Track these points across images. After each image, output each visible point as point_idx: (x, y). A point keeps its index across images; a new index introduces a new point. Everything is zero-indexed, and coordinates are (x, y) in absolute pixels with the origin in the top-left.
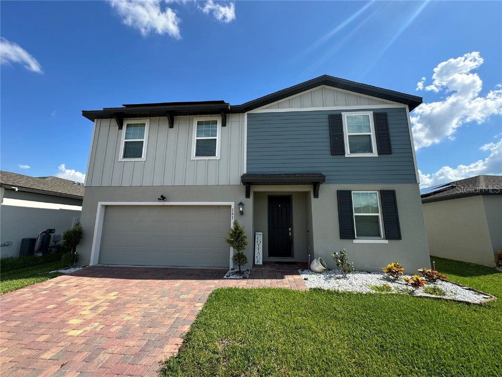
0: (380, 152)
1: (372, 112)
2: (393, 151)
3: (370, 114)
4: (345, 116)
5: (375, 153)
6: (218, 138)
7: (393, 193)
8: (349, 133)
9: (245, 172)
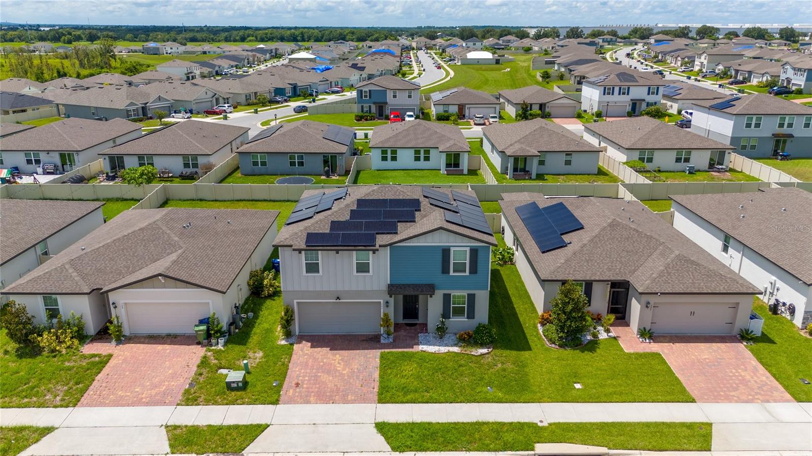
0: (470, 273)
1: (469, 248)
2: (478, 272)
3: (468, 249)
4: (452, 249)
5: (467, 273)
6: (371, 262)
7: (474, 295)
8: (453, 260)
9: (389, 283)
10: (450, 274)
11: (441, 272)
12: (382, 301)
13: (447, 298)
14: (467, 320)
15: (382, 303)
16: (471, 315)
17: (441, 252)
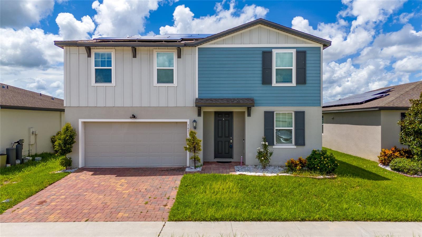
0: (298, 83)
1: (295, 50)
2: (307, 82)
4: (275, 52)
5: (294, 84)
6: (175, 68)
7: (303, 113)
8: (276, 67)
9: (197, 97)
10: (273, 85)
11: (261, 82)
12: (188, 121)
13: (269, 117)
14: (295, 147)
15: (188, 123)
16: (300, 141)
17: (261, 56)
